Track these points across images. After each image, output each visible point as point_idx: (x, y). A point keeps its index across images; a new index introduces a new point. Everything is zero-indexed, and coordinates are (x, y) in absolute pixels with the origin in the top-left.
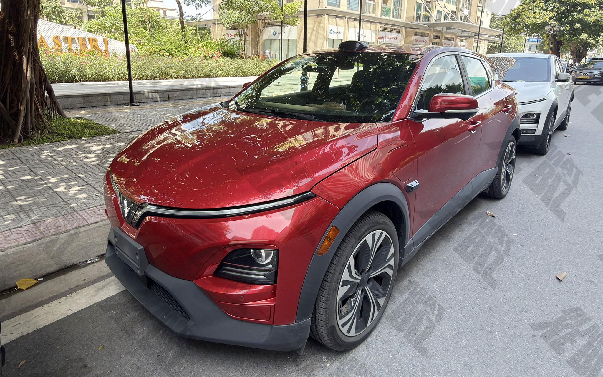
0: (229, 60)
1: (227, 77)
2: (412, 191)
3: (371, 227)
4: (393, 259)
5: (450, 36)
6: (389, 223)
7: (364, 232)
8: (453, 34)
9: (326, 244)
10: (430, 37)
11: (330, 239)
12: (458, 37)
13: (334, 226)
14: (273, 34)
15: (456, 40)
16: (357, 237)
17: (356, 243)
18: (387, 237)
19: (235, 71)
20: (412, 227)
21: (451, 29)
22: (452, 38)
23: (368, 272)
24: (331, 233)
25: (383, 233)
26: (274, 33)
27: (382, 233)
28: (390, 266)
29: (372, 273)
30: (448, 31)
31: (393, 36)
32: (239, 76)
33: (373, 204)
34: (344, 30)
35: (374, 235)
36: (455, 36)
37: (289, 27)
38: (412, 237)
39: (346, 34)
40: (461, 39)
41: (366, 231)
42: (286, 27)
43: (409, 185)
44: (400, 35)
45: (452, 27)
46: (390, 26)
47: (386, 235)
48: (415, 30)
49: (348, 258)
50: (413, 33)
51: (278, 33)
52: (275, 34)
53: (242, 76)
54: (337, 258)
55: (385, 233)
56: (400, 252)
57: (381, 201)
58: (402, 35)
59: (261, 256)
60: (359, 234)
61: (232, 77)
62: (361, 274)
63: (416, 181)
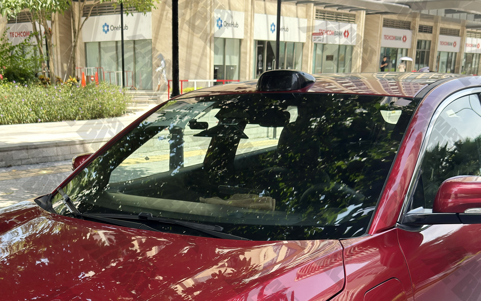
0: (18, 87)
1: (17, 123)
5: (452, 26)
8: (457, 21)
10: (414, 28)
12: (468, 27)
14: (104, 30)
15: (463, 33)
19: (32, 111)
21: (454, 12)
22: (455, 30)
26: (106, 28)
30: (449, 16)
31: (343, 30)
32: (41, 122)
34: (246, 19)
36: (462, 26)
37: (135, 14)
39: (249, 27)
40: (472, 32)
42: (130, 14)
44: (355, 26)
45: (457, 9)
46: (334, 10)
48: (385, 16)
50: (381, 23)
51: (112, 28)
52: (108, 30)
53: (47, 121)
58: (359, 26)
61: (27, 123)
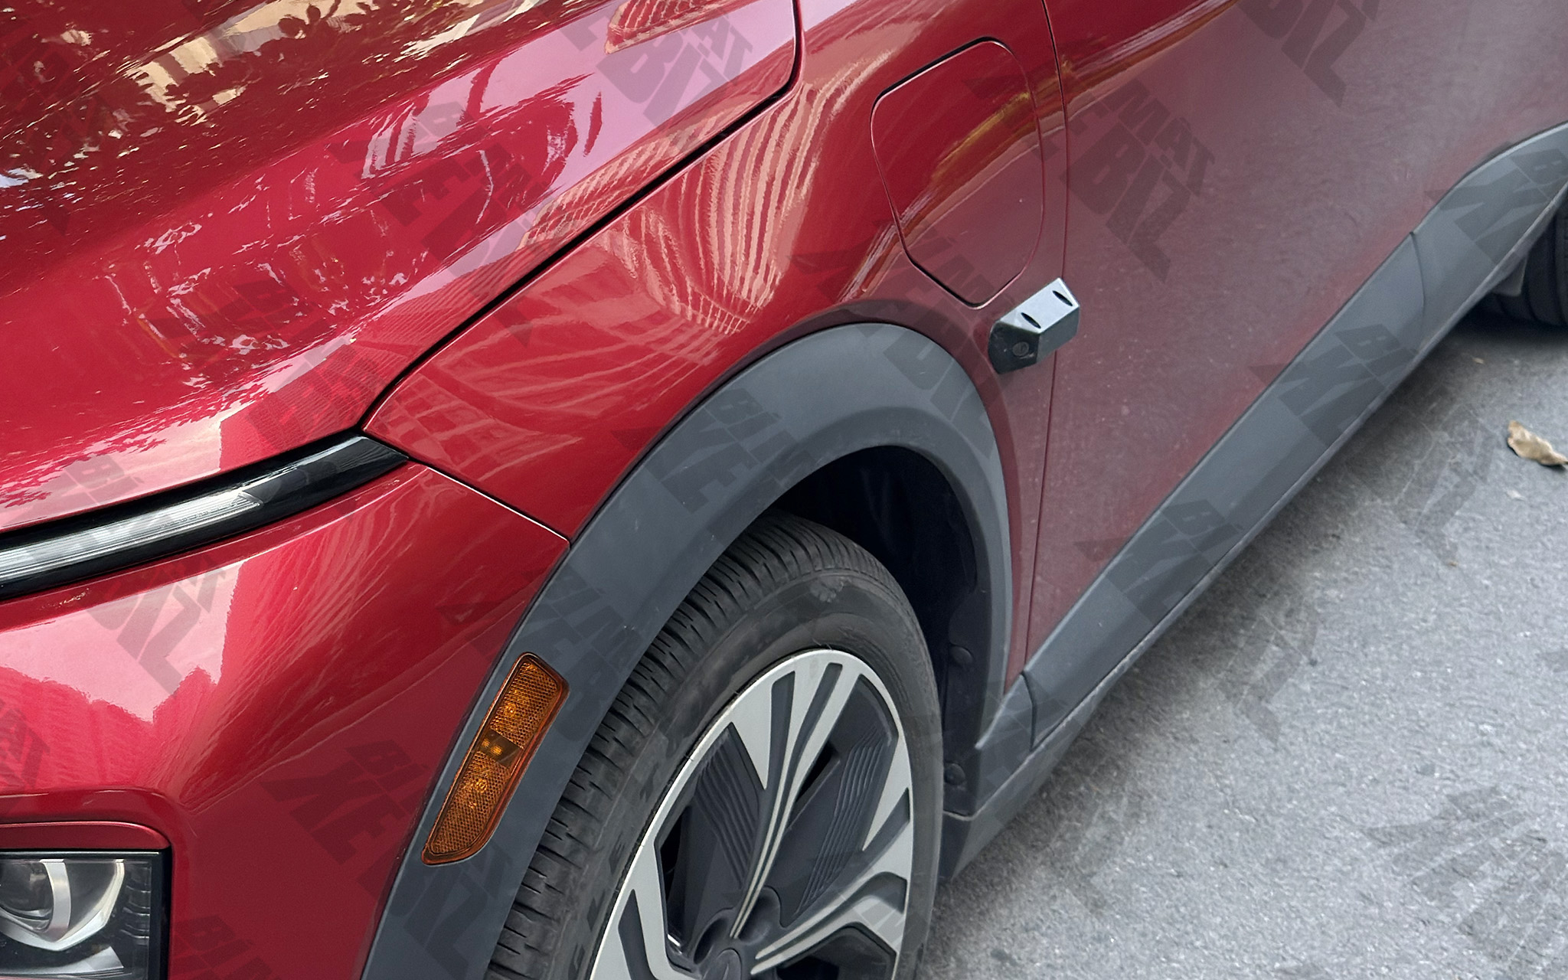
2: (1033, 361)
3: (767, 638)
4: (906, 838)
6: (881, 595)
7: (723, 679)
9: (481, 785)
11: (509, 748)
13: (528, 659)
16: (679, 716)
17: (670, 753)
18: (864, 689)
20: (1024, 602)
23: (742, 936)
24: (509, 708)
25: (840, 666)
27: (834, 670)
28: (887, 886)
29: (770, 940)
33: (784, 484)
35: (784, 690)
38: (1028, 668)
41: (734, 667)
43: (1014, 319)
47: (862, 678)
49: (620, 861)
54: (552, 871)
55: (853, 668)
56: (946, 779)
57: (833, 457)
59: (43, 896)
60: (692, 695)
62: (699, 955)
63: (1059, 285)
